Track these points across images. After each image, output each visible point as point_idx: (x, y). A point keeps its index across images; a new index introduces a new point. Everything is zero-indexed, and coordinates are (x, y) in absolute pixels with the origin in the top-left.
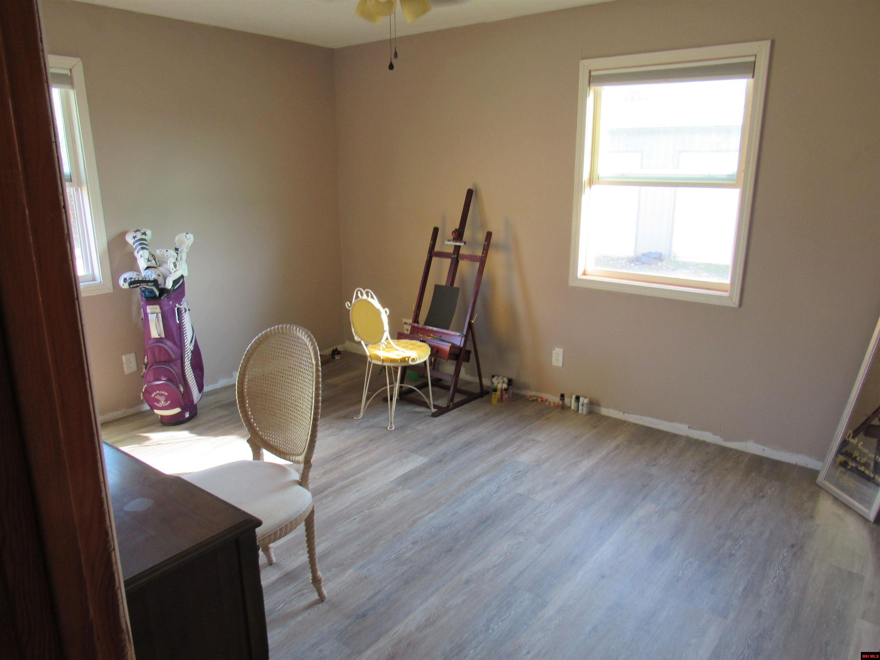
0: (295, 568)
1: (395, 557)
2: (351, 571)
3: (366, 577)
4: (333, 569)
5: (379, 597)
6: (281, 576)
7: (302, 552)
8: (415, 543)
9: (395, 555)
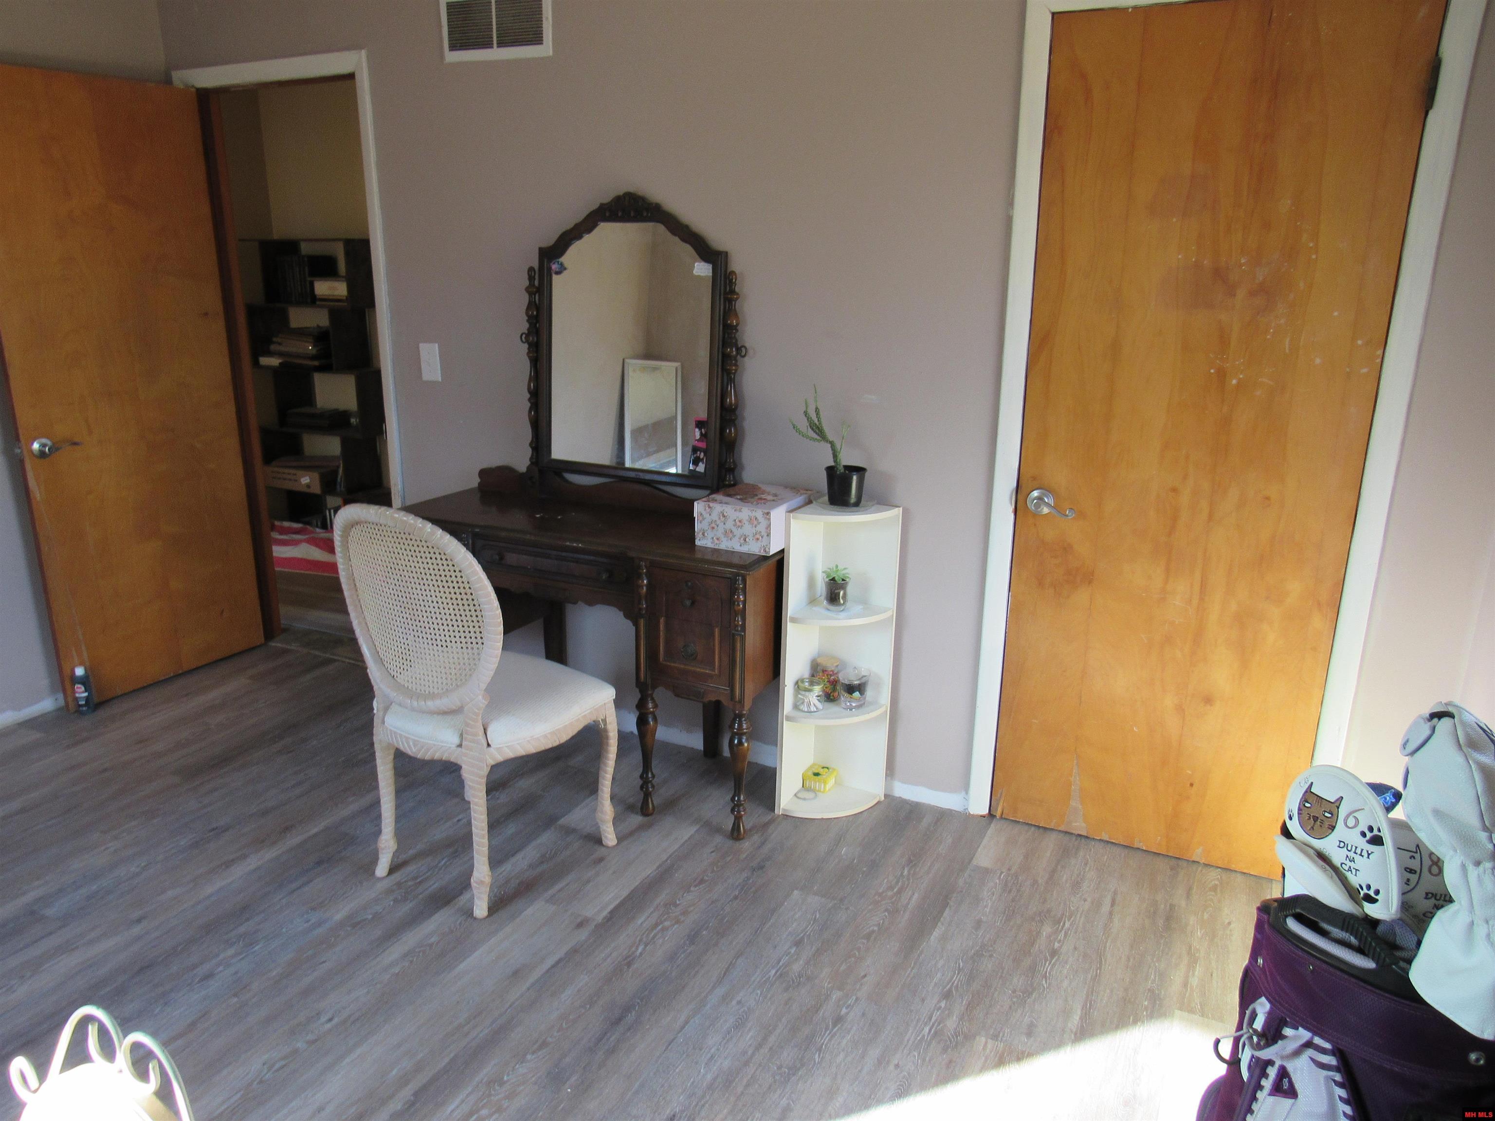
0: (436, 913)
1: (255, 947)
2: (338, 917)
3: (313, 909)
4: (370, 917)
5: (293, 886)
6: (457, 900)
7: (433, 940)
8: (209, 976)
9: (254, 949)
